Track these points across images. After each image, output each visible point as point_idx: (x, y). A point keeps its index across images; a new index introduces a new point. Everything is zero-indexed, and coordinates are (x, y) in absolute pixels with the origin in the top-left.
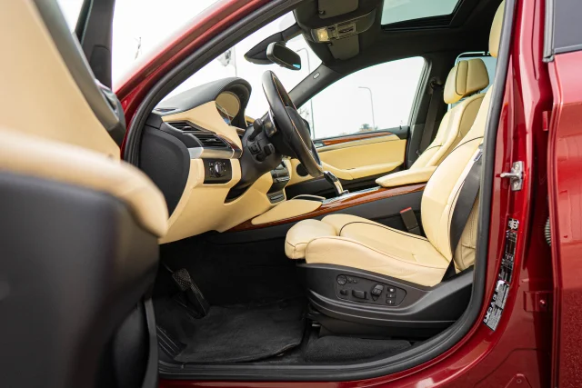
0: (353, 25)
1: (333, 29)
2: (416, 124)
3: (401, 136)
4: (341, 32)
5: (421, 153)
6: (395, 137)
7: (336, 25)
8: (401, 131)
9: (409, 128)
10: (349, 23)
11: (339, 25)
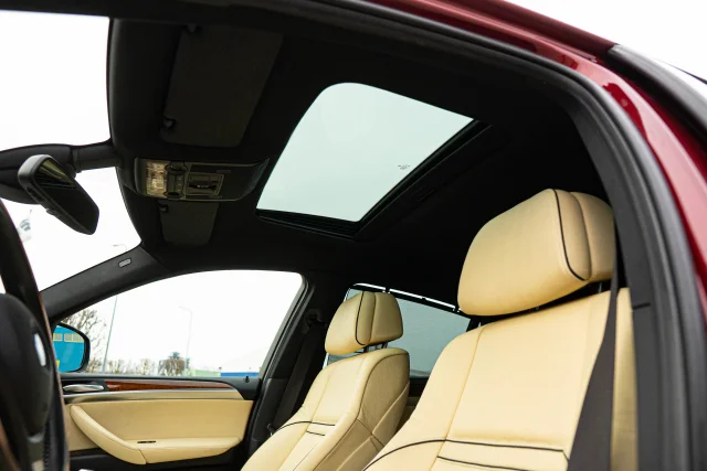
0: (219, 178)
1: (180, 172)
2: (274, 377)
3: (246, 394)
4: (193, 185)
5: (275, 429)
6: (235, 393)
7: (189, 165)
8: (247, 386)
9: (261, 382)
10: (213, 170)
11: (194, 169)
